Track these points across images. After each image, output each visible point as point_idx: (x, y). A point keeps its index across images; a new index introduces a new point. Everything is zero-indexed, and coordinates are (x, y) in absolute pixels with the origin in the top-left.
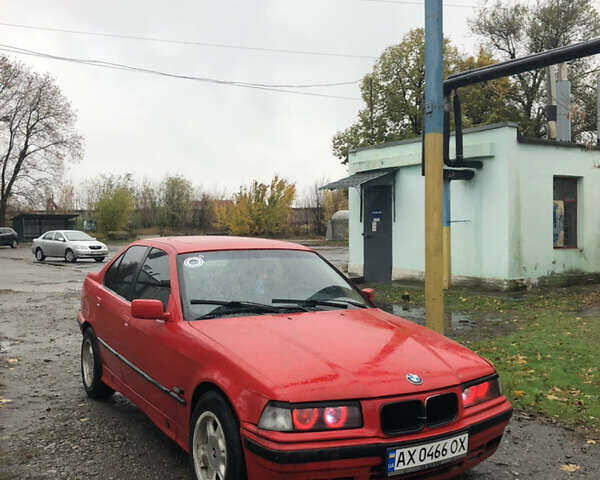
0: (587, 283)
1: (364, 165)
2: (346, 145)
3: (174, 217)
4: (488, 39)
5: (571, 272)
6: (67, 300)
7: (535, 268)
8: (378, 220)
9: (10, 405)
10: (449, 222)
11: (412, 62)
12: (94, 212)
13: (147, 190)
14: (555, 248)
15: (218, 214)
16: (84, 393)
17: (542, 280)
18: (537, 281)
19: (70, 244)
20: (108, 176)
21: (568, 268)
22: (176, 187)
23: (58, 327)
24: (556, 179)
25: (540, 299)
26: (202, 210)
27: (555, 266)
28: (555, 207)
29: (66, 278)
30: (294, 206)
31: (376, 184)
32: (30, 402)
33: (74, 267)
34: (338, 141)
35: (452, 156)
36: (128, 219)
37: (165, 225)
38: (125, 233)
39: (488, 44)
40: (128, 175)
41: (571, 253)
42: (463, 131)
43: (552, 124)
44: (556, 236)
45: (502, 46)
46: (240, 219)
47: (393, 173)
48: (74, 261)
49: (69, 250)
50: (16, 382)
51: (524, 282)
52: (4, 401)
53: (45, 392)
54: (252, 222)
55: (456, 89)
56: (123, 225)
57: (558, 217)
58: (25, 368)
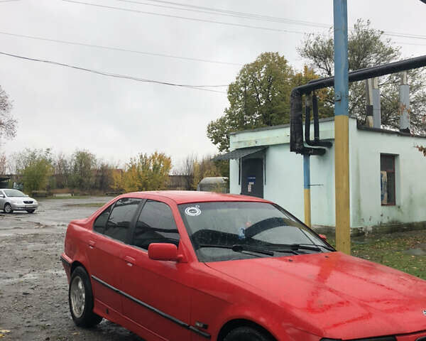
0: (404, 230)
1: (242, 144)
2: (217, 130)
3: (81, 181)
4: (312, 61)
5: (393, 222)
6: (19, 243)
7: (370, 220)
8: (253, 183)
9: (10, 336)
10: (309, 185)
11: (262, 75)
12: (20, 176)
13: (62, 160)
14: (382, 205)
15: (115, 179)
16: (71, 323)
17: (374, 228)
18: (371, 229)
19: (9, 199)
20: (32, 150)
21: (391, 219)
22: (83, 159)
23: (21, 265)
24: (383, 156)
25: (377, 242)
26: (102, 176)
27: (383, 217)
28: (382, 176)
29: (11, 225)
30: (171, 174)
31: (253, 157)
32: (27, 332)
33: (12, 217)
34: (212, 127)
35: (312, 138)
36: (46, 182)
37: (74, 187)
38: (46, 192)
39: (311, 64)
40: (48, 149)
41: (392, 209)
42: (320, 120)
43: (370, 118)
44: (382, 196)
45: (322, 66)
46: (132, 182)
47: (264, 149)
48: (11, 212)
49: (8, 204)
50: (6, 313)
51: (363, 230)
52: (3, 331)
53: (36, 322)
54: (140, 184)
55: (314, 90)
56: (44, 186)
57: (383, 183)
58: (10, 300)
